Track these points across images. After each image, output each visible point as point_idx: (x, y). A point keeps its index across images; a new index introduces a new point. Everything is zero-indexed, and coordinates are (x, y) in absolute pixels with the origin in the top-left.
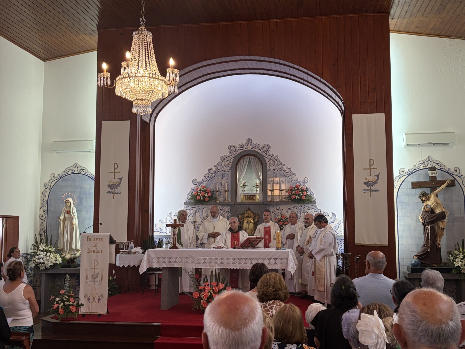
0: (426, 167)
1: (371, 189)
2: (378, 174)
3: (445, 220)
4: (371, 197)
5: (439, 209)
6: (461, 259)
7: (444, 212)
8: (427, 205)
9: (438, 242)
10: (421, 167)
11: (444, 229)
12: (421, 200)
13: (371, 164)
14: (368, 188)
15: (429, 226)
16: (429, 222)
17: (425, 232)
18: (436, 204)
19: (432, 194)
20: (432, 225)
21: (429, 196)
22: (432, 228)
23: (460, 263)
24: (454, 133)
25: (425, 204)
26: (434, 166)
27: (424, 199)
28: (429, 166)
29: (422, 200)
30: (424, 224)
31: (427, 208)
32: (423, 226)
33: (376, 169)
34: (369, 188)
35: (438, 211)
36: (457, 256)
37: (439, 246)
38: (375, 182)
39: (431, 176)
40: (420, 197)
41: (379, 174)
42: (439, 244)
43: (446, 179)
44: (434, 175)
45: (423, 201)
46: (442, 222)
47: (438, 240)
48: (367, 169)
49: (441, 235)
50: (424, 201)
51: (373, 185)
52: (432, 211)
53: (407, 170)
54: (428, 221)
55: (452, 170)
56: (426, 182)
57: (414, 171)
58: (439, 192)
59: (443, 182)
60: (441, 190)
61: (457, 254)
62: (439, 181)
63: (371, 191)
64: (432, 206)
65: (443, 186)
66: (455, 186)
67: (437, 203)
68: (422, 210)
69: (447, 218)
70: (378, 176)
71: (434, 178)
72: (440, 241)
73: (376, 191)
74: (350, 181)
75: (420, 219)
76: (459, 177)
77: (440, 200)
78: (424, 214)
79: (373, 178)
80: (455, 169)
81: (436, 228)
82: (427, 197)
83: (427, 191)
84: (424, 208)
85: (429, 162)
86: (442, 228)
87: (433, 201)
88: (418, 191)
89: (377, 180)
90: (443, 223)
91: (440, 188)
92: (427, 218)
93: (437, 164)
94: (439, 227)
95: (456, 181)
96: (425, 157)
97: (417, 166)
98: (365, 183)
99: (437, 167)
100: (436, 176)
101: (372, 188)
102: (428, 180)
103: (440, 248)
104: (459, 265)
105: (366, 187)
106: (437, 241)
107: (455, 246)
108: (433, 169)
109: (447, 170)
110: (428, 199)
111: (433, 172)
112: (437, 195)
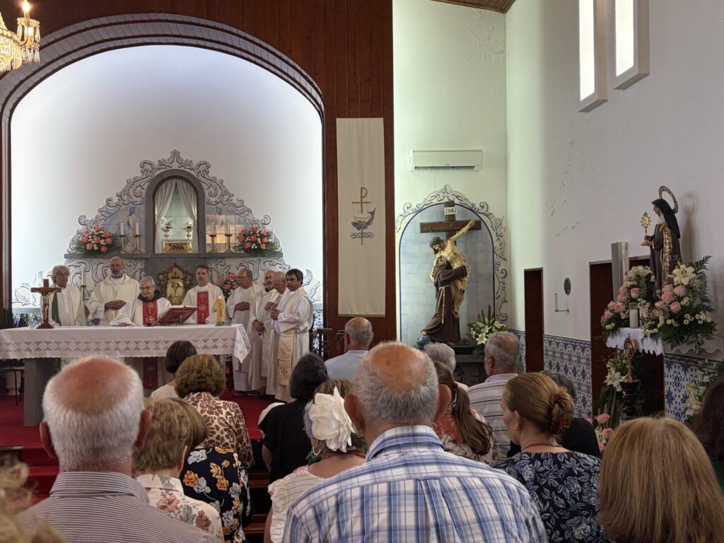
0: (441, 202)
1: (362, 234)
2: (372, 211)
3: (466, 279)
4: (362, 244)
5: (459, 262)
6: (487, 334)
7: (464, 266)
8: (441, 257)
9: (456, 310)
10: (435, 201)
11: (464, 291)
12: (432, 250)
13: (363, 195)
14: (358, 232)
15: (443, 288)
16: (444, 281)
17: (438, 296)
18: (454, 256)
19: (449, 241)
20: (447, 286)
21: (445, 244)
22: (448, 291)
23: (485, 339)
24: (481, 151)
25: (438, 255)
26: (452, 199)
27: (437, 248)
28: (446, 200)
29: (435, 250)
30: (436, 285)
31: (441, 261)
32: (435, 288)
33: (370, 203)
34: (360, 231)
35: (456, 266)
36: (481, 329)
37: (457, 316)
38: (369, 223)
39: (448, 214)
40: (432, 246)
41: (374, 211)
42: (456, 313)
43: (469, 219)
44: (451, 213)
45: (436, 252)
46: (461, 281)
47: (456, 307)
48: (357, 203)
49: (460, 300)
50: (438, 250)
51: (365, 227)
52: (448, 265)
53: (414, 206)
54: (442, 280)
55: (477, 206)
56: (441, 223)
57: (425, 207)
58: (458, 237)
59: (464, 224)
60: (462, 235)
61: (481, 326)
62: (459, 222)
63: (362, 236)
64: (449, 259)
65: (465, 229)
66: (480, 229)
67: (455, 254)
68: (435, 264)
69: (468, 276)
70: (373, 213)
71: (451, 218)
72: (458, 309)
73: (370, 235)
74: (333, 221)
75: (432, 278)
76: (487, 216)
77: (459, 250)
78: (437, 270)
79: (365, 217)
80: (482, 205)
81: (453, 290)
82: (442, 245)
83: (442, 236)
84: (437, 262)
85: (446, 194)
86: (461, 290)
87: (449, 252)
88: (430, 237)
89: (372, 219)
90: (463, 282)
91: (461, 232)
92: (441, 276)
93: (457, 197)
94: (456, 287)
95: (482, 222)
96: (440, 187)
97: (428, 199)
98: (355, 224)
99: (457, 201)
100: (454, 215)
101: (365, 231)
102: (443, 220)
103: (458, 319)
104: (484, 342)
105: (355, 230)
106: (454, 308)
107: (479, 315)
108: (451, 204)
109: (471, 206)
110: (443, 248)
111: (451, 208)
112: (455, 242)
